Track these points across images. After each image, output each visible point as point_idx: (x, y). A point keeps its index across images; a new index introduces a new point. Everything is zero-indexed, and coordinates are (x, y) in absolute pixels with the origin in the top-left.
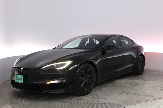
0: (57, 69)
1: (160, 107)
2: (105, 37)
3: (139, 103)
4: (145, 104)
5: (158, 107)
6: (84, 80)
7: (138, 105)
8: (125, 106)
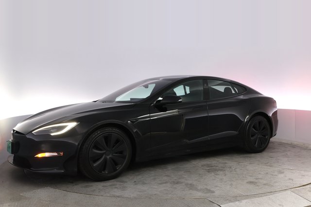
0: (52, 134)
1: (283, 206)
2: (171, 82)
3: (245, 199)
4: (256, 200)
5: (280, 205)
6: (102, 155)
7: (244, 202)
8: (222, 204)
